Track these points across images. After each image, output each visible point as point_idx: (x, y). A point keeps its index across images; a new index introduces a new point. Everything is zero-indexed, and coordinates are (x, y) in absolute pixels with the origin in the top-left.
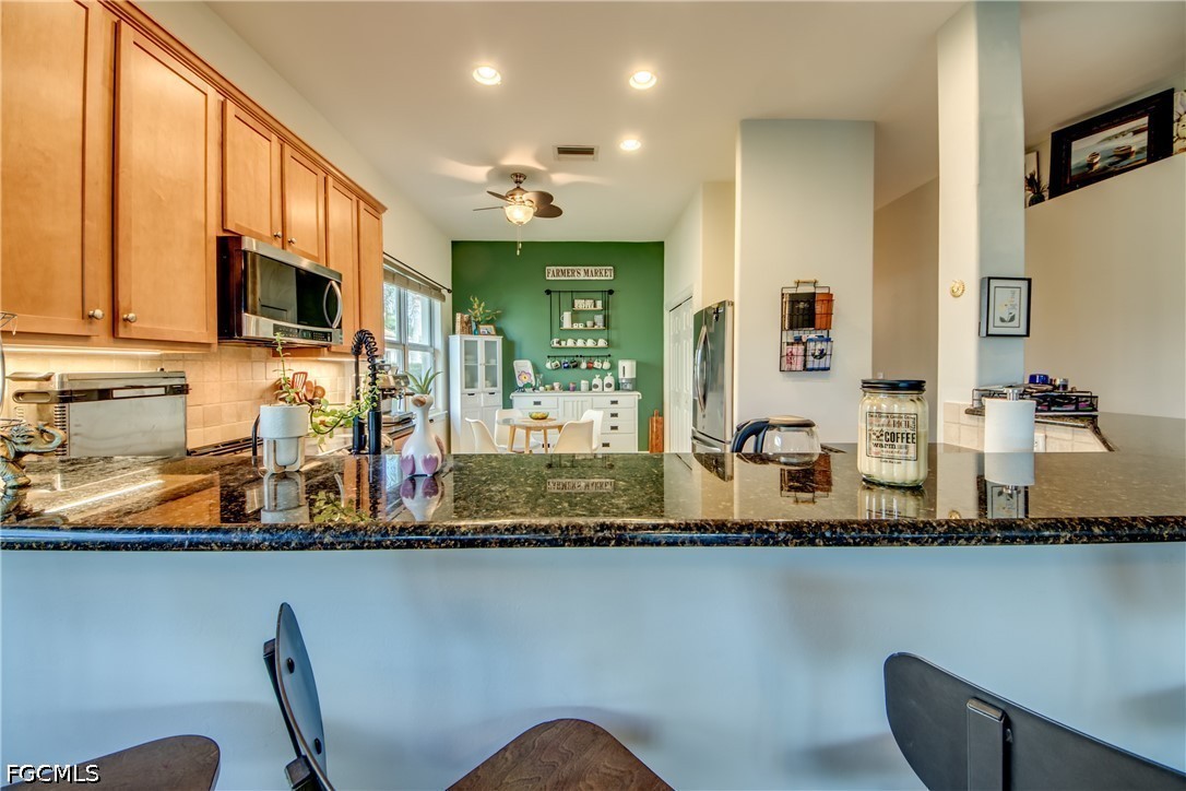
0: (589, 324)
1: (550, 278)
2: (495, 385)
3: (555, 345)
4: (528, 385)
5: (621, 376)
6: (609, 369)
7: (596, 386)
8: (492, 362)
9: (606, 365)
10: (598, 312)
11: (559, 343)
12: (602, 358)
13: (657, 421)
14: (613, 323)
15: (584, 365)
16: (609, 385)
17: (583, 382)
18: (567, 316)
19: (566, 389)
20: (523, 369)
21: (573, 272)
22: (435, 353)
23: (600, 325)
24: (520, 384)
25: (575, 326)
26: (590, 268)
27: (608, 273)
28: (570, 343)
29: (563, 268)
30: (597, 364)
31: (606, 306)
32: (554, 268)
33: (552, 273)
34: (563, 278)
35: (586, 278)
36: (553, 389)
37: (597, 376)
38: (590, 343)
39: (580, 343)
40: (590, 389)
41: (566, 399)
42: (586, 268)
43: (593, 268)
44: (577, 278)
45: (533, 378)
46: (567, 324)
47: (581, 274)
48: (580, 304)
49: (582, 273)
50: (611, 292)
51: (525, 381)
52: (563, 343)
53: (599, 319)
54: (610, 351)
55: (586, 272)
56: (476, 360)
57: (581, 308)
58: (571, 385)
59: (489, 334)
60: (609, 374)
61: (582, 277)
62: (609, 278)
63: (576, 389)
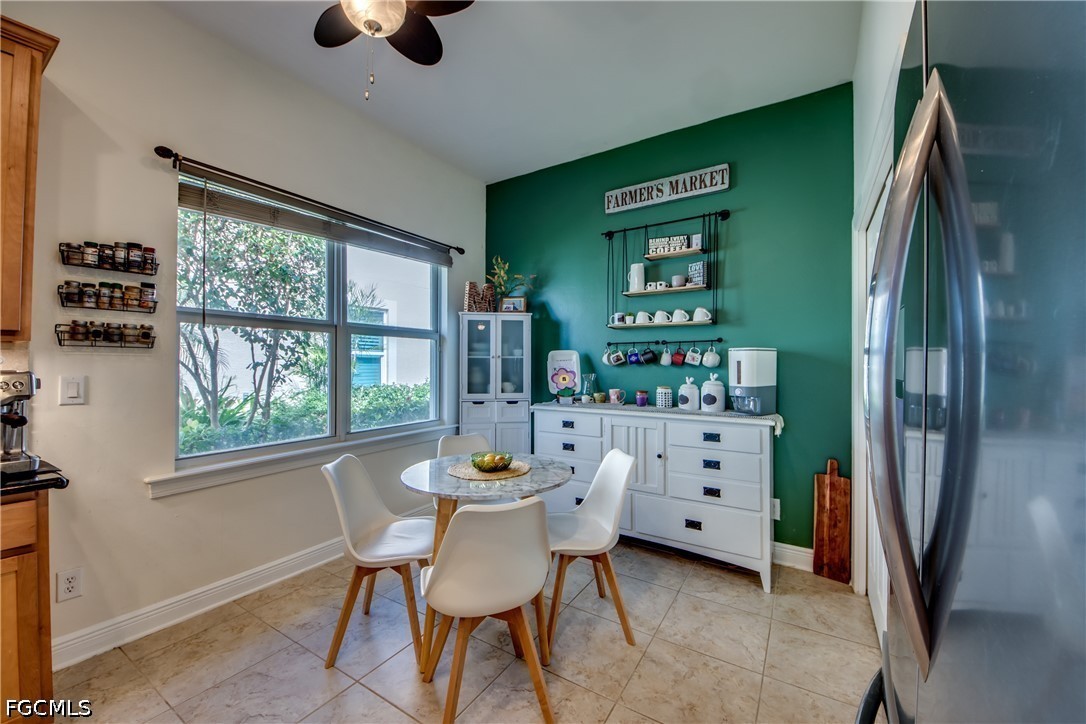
0: (676, 280)
1: (611, 211)
2: (519, 389)
3: (617, 323)
4: (568, 391)
5: (733, 382)
6: (713, 369)
7: (685, 400)
8: (517, 353)
9: (710, 359)
10: (692, 258)
11: (622, 319)
12: (704, 345)
13: (832, 485)
14: (727, 275)
15: (666, 359)
16: (711, 400)
17: (659, 390)
18: (636, 271)
19: (628, 400)
20: (563, 365)
21: (649, 191)
22: (440, 341)
23: (698, 280)
24: (553, 390)
25: (649, 289)
26: (680, 177)
27: (718, 178)
28: (642, 318)
29: (632, 188)
30: (691, 357)
31: (711, 246)
32: (618, 192)
33: (614, 203)
34: (633, 206)
35: (675, 197)
36: (606, 399)
37: (689, 380)
38: (679, 317)
39: (660, 318)
40: (675, 404)
41: (616, 421)
42: (673, 179)
43: (687, 176)
44: (656, 201)
45: (578, 380)
46: (636, 283)
47: (664, 192)
48: (659, 247)
49: (666, 189)
50: (725, 215)
51: (563, 384)
52: (629, 320)
53: (697, 270)
54: (721, 331)
55: (674, 187)
56: (488, 350)
57: (661, 252)
58: (639, 396)
59: (515, 310)
60: (713, 376)
61: (667, 196)
62: (719, 187)
63: (648, 401)
